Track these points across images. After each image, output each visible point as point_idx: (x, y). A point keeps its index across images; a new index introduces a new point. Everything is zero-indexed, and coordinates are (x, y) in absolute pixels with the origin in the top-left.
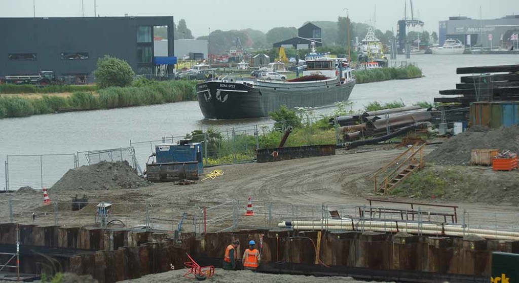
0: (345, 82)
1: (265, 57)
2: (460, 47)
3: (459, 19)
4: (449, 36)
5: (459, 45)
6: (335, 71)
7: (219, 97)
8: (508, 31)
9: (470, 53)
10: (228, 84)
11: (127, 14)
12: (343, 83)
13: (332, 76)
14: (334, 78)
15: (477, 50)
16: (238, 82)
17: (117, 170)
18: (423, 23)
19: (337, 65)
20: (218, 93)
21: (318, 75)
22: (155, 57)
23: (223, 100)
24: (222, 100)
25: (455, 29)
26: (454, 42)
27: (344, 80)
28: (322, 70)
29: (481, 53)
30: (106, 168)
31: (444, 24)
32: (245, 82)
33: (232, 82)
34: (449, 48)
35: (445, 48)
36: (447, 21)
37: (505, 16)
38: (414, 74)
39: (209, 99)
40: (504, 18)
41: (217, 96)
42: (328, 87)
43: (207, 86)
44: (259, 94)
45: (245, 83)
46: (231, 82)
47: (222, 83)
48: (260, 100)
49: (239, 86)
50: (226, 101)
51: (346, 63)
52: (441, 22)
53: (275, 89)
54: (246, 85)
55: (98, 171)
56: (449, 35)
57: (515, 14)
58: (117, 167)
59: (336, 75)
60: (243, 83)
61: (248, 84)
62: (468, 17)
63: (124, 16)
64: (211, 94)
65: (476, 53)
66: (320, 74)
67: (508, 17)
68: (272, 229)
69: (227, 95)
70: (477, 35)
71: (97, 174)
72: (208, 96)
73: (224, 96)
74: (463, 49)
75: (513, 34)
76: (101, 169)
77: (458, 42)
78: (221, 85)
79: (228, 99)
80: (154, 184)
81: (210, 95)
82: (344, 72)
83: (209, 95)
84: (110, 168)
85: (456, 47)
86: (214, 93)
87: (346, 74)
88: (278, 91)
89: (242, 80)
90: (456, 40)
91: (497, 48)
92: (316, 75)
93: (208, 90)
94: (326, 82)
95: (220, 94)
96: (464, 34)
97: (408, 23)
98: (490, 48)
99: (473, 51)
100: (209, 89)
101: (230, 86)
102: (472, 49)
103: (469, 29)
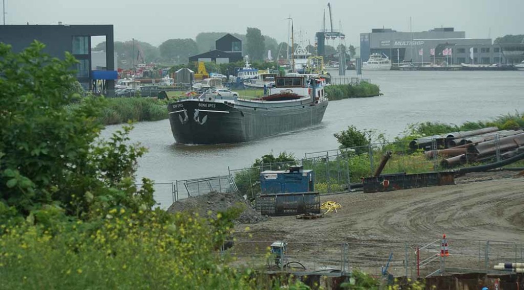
0: (319, 102)
1: (189, 72)
2: (387, 62)
3: (383, 32)
4: (373, 51)
5: (386, 60)
6: (308, 89)
7: (197, 118)
8: (440, 45)
9: (398, 69)
10: (208, 103)
11: (61, 22)
12: (317, 102)
13: (305, 94)
14: (308, 97)
15: (407, 66)
16: (217, 101)
17: (230, 201)
18: (344, 35)
19: (308, 82)
20: (196, 114)
21: (289, 93)
22: (93, 71)
23: (201, 122)
24: (201, 121)
25: (381, 42)
26: (379, 57)
27: (318, 99)
28: (293, 87)
29: (410, 69)
30: (218, 199)
31: (367, 37)
32: (226, 100)
33: (211, 101)
34: (375, 63)
35: (370, 63)
36: (370, 34)
37: (433, 29)
38: (372, 92)
39: (185, 120)
40: (432, 31)
41: (195, 117)
42: (303, 107)
43: (183, 106)
44: (240, 114)
45: (226, 102)
46: (209, 101)
47: (201, 102)
48: (242, 122)
49: (219, 106)
50: (204, 123)
51: (318, 80)
52: (363, 35)
53: (255, 109)
54: (227, 105)
55: (209, 204)
56: (373, 49)
57: (444, 27)
58: (230, 198)
59: (309, 94)
60: (223, 103)
61: (230, 103)
62: (393, 29)
64: (188, 114)
65: (404, 69)
66: (291, 92)
67: (436, 30)
68: (489, 272)
69: (206, 116)
70: (405, 49)
71: (208, 207)
72: (183, 117)
73: (203, 117)
74: (389, 65)
75: (447, 49)
76: (212, 200)
77: (385, 57)
78: (200, 105)
79: (206, 121)
80: (272, 218)
81: (187, 116)
82: (317, 90)
83: (185, 116)
84: (222, 200)
85: (383, 63)
86: (191, 114)
87: (319, 92)
88: (259, 111)
89: (222, 98)
90: (382, 54)
91: (428, 64)
92: (287, 94)
94: (301, 101)
95: (199, 115)
96: (391, 48)
97: (327, 35)
98: (421, 64)
99: (402, 66)
100: (185, 109)
101: (210, 106)
102: (400, 65)
103: (396, 42)
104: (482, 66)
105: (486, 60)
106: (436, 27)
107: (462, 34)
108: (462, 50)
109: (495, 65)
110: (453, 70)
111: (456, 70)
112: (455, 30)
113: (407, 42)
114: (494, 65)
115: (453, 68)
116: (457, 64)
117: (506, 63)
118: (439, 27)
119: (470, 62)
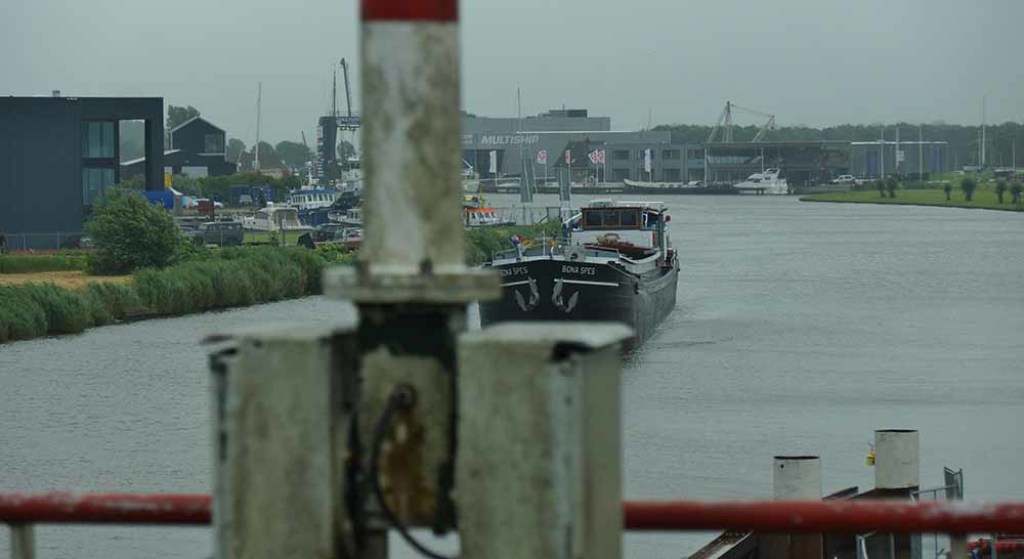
2: (471, 177)
5: (468, 172)
6: (651, 233)
7: (558, 298)
8: (577, 143)
9: (496, 191)
10: (581, 265)
11: (58, 92)
13: (646, 244)
15: (512, 185)
20: (557, 290)
23: (567, 306)
24: (566, 304)
28: (619, 228)
32: (611, 259)
37: (546, 111)
39: (531, 302)
40: (545, 115)
41: (554, 296)
43: (526, 271)
44: (633, 290)
45: (612, 263)
47: (568, 263)
48: (634, 307)
49: (601, 272)
50: (573, 309)
54: (614, 267)
57: (567, 108)
60: (607, 264)
61: (619, 266)
63: (51, 95)
65: (508, 190)
67: (553, 113)
69: (577, 293)
72: (528, 296)
74: (476, 183)
75: (596, 151)
78: (564, 269)
79: (577, 306)
81: (536, 295)
83: (531, 294)
86: (546, 289)
93: (531, 282)
95: (563, 291)
96: (475, 148)
97: (343, 123)
98: (542, 182)
99: (501, 186)
100: (533, 278)
101: (584, 271)
102: (499, 182)
103: (485, 138)
104: (667, 185)
105: (673, 174)
106: (552, 109)
107: (604, 122)
108: (622, 154)
109: (695, 183)
110: (609, 193)
111: (614, 193)
112: (588, 116)
113: (507, 137)
114: (692, 183)
115: (610, 189)
116: (613, 181)
117: (713, 180)
118: (557, 109)
119: (645, 176)
